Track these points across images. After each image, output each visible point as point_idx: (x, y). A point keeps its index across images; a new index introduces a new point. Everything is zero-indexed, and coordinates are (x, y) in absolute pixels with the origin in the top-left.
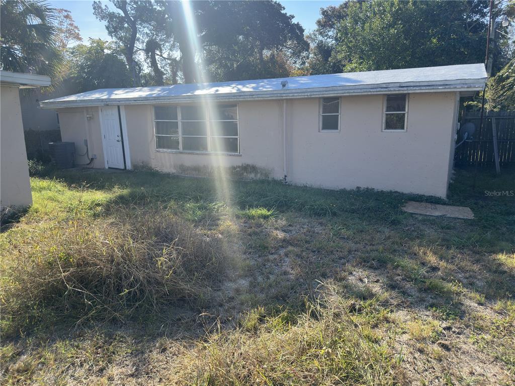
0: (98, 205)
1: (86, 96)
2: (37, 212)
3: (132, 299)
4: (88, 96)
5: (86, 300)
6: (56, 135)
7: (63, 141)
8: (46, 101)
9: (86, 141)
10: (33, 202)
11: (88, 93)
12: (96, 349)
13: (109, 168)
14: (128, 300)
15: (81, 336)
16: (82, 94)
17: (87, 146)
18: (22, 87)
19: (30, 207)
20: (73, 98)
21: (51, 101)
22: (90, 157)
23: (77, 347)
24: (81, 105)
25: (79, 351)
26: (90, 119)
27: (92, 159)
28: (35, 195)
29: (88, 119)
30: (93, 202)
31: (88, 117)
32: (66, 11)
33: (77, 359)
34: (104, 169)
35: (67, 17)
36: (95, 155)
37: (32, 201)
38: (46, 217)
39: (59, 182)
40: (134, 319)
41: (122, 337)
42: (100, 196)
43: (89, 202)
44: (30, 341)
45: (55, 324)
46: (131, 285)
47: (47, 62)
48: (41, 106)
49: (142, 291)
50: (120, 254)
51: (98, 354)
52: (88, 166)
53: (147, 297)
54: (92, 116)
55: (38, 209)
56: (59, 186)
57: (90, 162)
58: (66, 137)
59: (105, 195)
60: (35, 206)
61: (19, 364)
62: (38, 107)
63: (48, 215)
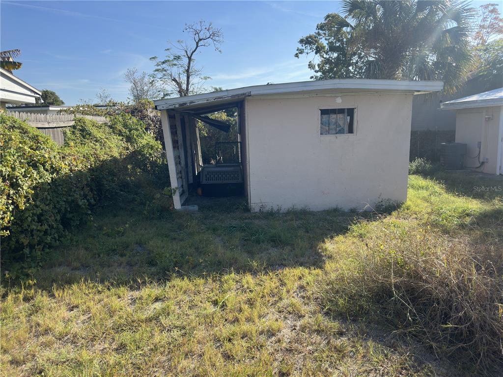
0: (468, 215)
1: (490, 95)
2: (408, 209)
3: (456, 336)
4: (493, 94)
5: (408, 314)
6: (450, 136)
7: (456, 141)
8: (447, 102)
9: (480, 143)
10: (408, 199)
11: (493, 92)
12: (402, 368)
13: (500, 174)
14: (452, 335)
15: (393, 347)
16: (486, 92)
17: (480, 148)
18: (416, 93)
19: (403, 203)
20: (474, 98)
21: (452, 102)
22: (481, 160)
23: (386, 356)
24: (481, 105)
25: (386, 360)
26: (488, 120)
27: (483, 163)
28: (411, 192)
29: (486, 120)
30: (464, 211)
31: (486, 118)
32: (492, 5)
33: (381, 367)
34: (494, 175)
35: (492, 11)
36: (487, 159)
37: (406, 198)
38: (415, 216)
39: (439, 183)
40: (453, 358)
41: (432, 372)
42: (475, 206)
43: (460, 210)
44: (352, 326)
45: (378, 323)
46: (460, 321)
47: (454, 64)
48: (442, 107)
49: (471, 333)
50: (455, 281)
51: (401, 374)
52: (477, 170)
53: (475, 342)
54: (491, 116)
55: (410, 206)
56: (437, 188)
57: (480, 166)
58: (460, 137)
59: (480, 206)
60: (408, 203)
61: (338, 342)
62: (438, 109)
63: (416, 214)
